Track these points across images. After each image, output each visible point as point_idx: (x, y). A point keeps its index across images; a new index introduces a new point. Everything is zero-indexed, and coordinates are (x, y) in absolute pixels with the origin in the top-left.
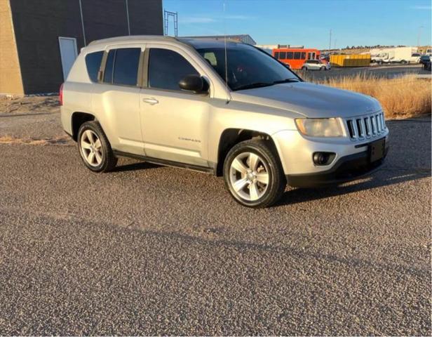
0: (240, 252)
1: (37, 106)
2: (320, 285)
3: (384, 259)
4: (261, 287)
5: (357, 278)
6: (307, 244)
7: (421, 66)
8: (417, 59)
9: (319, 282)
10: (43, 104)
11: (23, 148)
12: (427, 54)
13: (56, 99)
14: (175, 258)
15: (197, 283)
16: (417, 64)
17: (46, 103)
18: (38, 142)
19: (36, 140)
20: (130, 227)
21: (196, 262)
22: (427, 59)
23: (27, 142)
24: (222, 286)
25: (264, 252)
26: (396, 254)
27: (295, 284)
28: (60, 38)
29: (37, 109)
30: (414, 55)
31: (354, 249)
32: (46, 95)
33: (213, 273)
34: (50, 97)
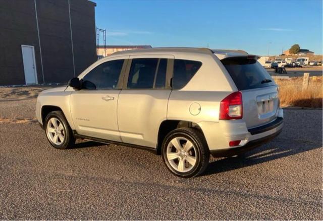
0: (205, 195)
1: (7, 95)
2: (266, 214)
3: (300, 198)
4: (230, 216)
5: (288, 209)
6: (247, 189)
7: (273, 70)
8: (269, 65)
9: (266, 213)
10: (11, 93)
11: (13, 126)
12: (275, 62)
13: (20, 90)
14: (164, 199)
15: (187, 215)
16: (269, 68)
17: (14, 93)
18: (23, 121)
19: (21, 120)
20: (122, 180)
21: (180, 202)
22: (276, 65)
23: (14, 121)
24: (204, 216)
25: (222, 195)
26: (306, 194)
27: (251, 214)
28: (22, 45)
29: (8, 97)
30: (267, 62)
31: (278, 192)
32: (12, 87)
33: (194, 208)
34: (15, 88)
